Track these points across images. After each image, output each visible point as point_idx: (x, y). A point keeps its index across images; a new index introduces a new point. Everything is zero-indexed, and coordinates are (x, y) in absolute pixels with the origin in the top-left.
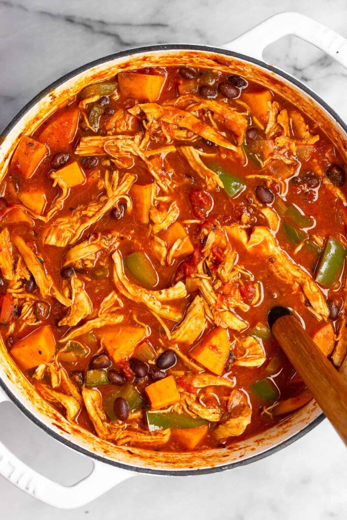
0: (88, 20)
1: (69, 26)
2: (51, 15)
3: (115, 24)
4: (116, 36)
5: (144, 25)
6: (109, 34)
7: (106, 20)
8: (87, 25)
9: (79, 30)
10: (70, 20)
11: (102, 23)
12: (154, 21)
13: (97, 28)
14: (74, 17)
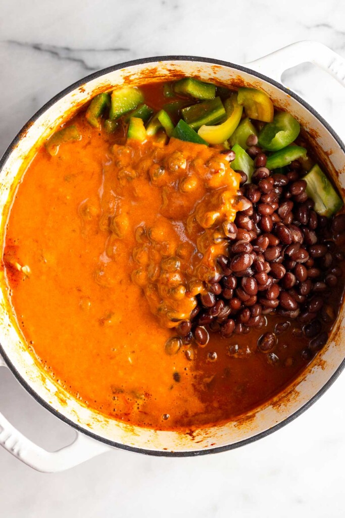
0: (54, 47)
1: (37, 54)
2: (20, 44)
3: (80, 50)
4: (82, 62)
5: (107, 50)
6: (75, 60)
7: (70, 46)
8: (54, 53)
9: (47, 57)
10: (37, 48)
11: (68, 49)
12: (117, 46)
13: (63, 54)
14: (41, 44)
